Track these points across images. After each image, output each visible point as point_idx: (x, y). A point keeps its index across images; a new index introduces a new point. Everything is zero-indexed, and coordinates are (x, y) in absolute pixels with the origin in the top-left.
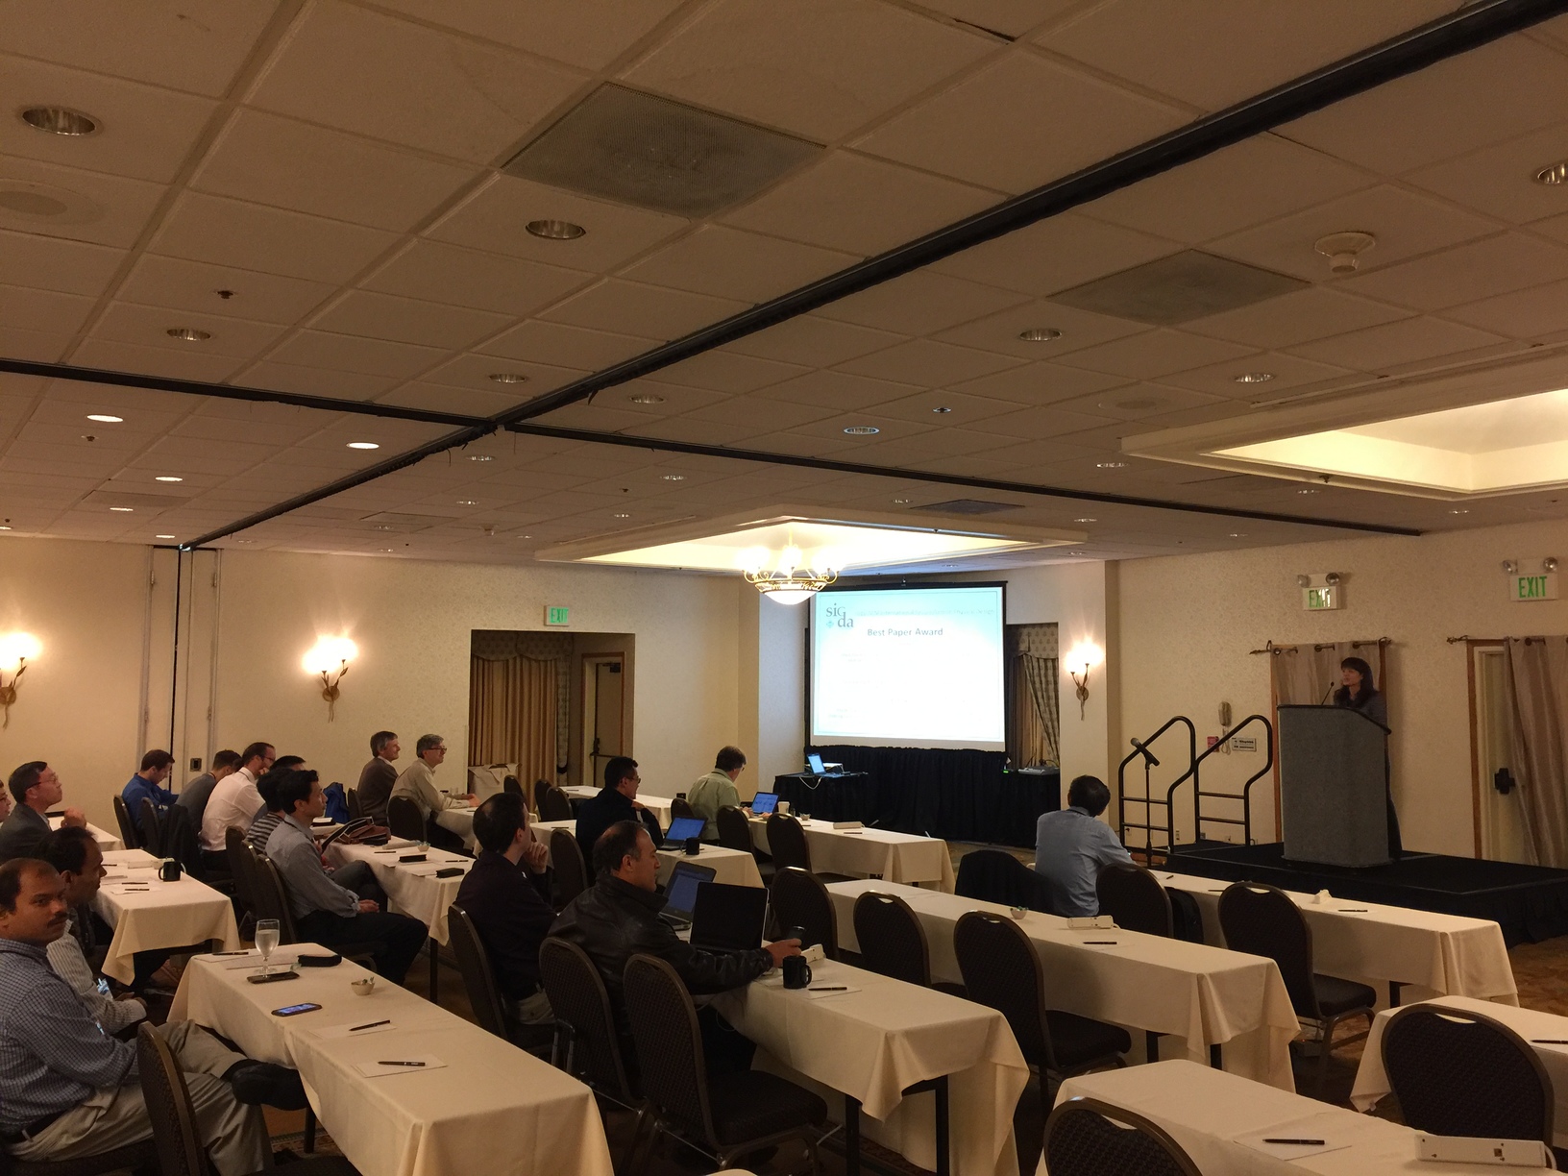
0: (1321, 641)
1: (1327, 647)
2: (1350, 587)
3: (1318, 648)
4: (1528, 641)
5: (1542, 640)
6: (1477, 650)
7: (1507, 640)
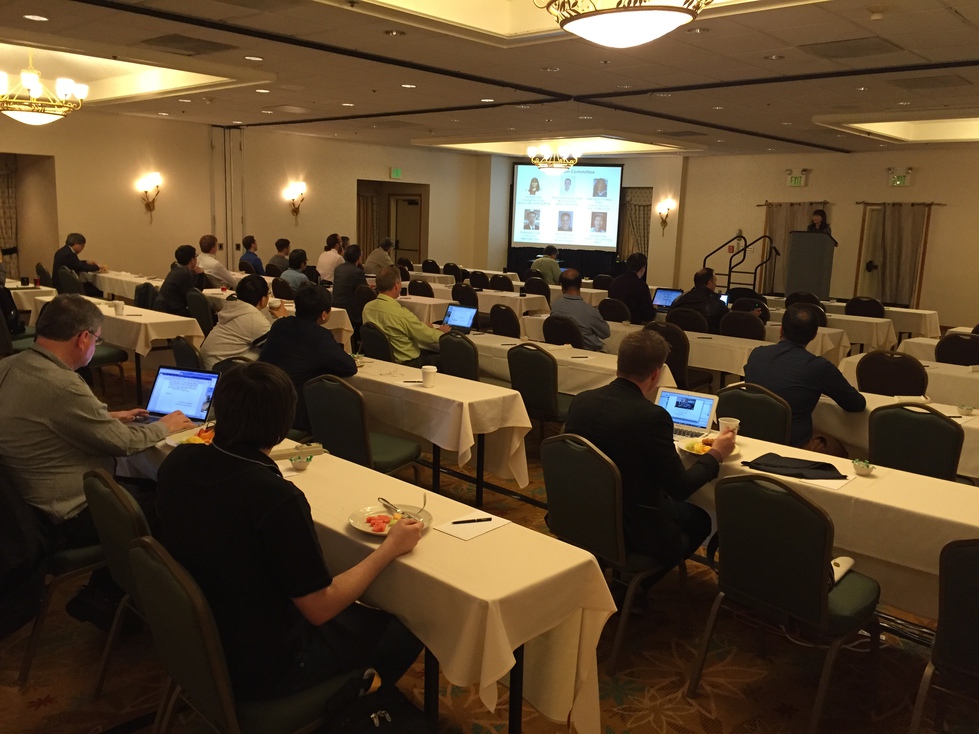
0: (793, 201)
1: (797, 204)
2: (811, 176)
3: (792, 204)
4: (894, 204)
5: (900, 205)
6: (869, 208)
7: (884, 204)
